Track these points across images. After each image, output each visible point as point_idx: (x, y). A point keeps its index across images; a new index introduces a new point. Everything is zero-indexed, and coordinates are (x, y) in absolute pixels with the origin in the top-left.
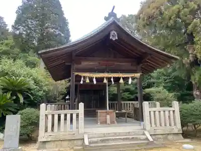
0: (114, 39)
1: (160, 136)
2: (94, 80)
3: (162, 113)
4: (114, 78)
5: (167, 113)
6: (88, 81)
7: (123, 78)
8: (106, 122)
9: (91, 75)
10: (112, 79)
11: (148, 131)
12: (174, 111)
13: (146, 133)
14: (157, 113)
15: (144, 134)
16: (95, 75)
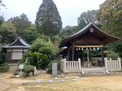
0: (92, 32)
1: (112, 72)
2: (82, 49)
3: (113, 62)
4: (91, 48)
5: (115, 62)
6: (79, 49)
7: (95, 48)
8: (88, 67)
9: (81, 47)
10: (90, 48)
11: (107, 70)
12: (118, 62)
13: (106, 70)
14: (111, 63)
15: (106, 71)
16: (83, 47)
